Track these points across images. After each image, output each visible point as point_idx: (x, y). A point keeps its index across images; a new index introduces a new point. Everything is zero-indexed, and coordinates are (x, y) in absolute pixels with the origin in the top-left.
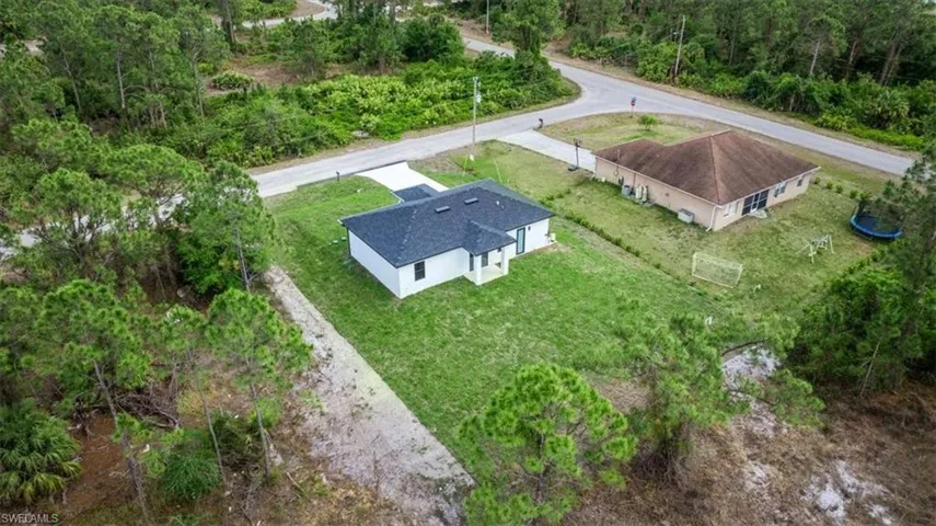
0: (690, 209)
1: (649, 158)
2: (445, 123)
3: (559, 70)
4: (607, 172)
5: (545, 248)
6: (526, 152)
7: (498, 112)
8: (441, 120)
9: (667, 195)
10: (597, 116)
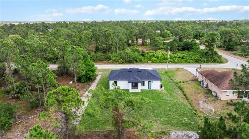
0: (216, 91)
1: (212, 74)
2: (174, 63)
3: (221, 56)
4: (200, 78)
5: (158, 90)
6: (188, 72)
7: (192, 63)
8: (173, 62)
9: (212, 86)
10: (223, 68)
